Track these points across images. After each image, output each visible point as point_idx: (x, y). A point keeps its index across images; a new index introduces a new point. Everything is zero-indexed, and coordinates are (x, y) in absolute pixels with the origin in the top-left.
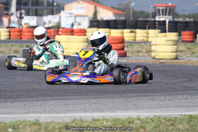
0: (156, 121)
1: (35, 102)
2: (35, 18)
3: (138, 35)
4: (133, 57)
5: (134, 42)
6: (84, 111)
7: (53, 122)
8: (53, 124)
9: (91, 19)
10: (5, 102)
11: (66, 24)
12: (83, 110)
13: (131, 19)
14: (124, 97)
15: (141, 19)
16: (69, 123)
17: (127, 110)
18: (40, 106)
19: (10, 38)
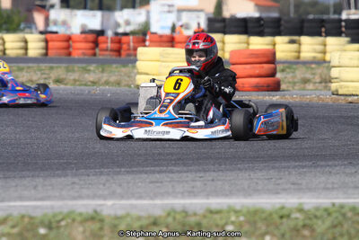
0: (334, 215)
1: (94, 177)
2: (99, 14)
3: (304, 48)
4: (295, 92)
5: (297, 62)
6: (192, 194)
7: (128, 215)
8: (129, 219)
9: (211, 16)
10: (33, 176)
11: (160, 25)
12: (190, 192)
13: (292, 15)
14: (273, 168)
15: (311, 17)
16: (160, 217)
17: (278, 193)
18: (104, 185)
19: (46, 54)
